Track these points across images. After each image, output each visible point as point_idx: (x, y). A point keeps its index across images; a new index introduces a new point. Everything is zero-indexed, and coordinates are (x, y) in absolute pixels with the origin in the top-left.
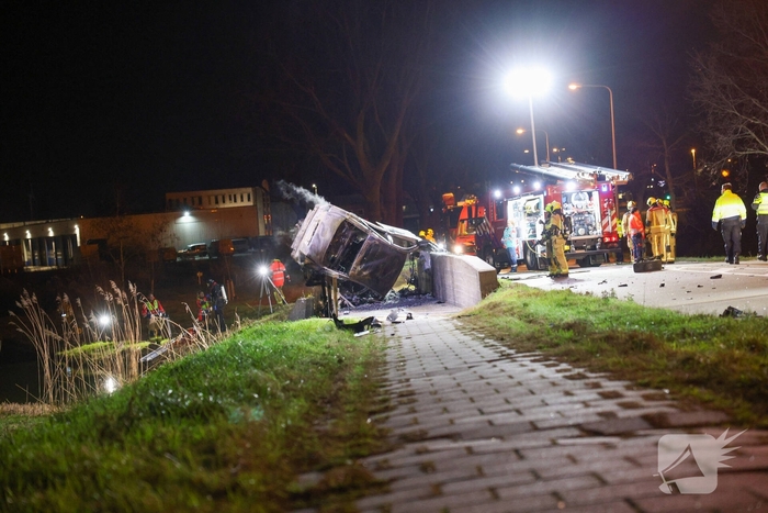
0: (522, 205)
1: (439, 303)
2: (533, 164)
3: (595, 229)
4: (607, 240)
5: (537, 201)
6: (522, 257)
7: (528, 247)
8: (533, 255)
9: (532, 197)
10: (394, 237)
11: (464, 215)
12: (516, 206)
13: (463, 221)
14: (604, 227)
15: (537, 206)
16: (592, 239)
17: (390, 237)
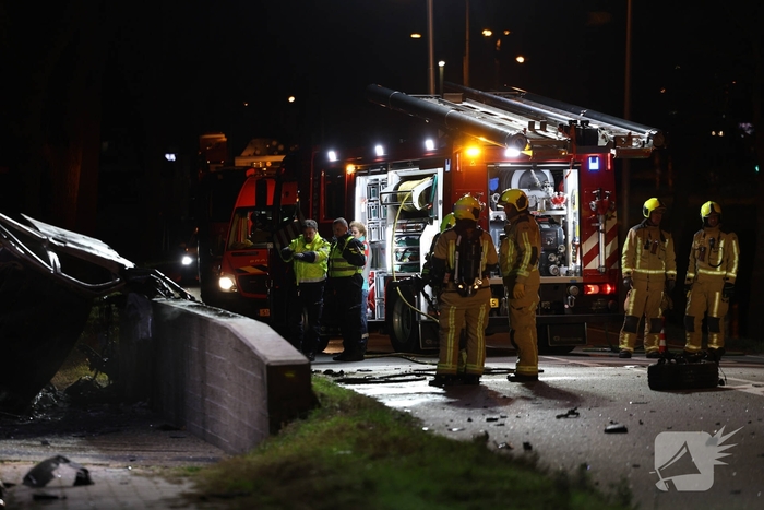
0: (390, 188)
1: (166, 428)
2: (425, 91)
3: (564, 261)
4: (593, 289)
5: (427, 182)
6: (379, 316)
7: (399, 291)
8: (411, 315)
9: (416, 171)
10: (63, 253)
11: (247, 198)
12: (374, 189)
13: (243, 211)
14: (586, 259)
15: (427, 195)
16: (556, 286)
17: (53, 256)
